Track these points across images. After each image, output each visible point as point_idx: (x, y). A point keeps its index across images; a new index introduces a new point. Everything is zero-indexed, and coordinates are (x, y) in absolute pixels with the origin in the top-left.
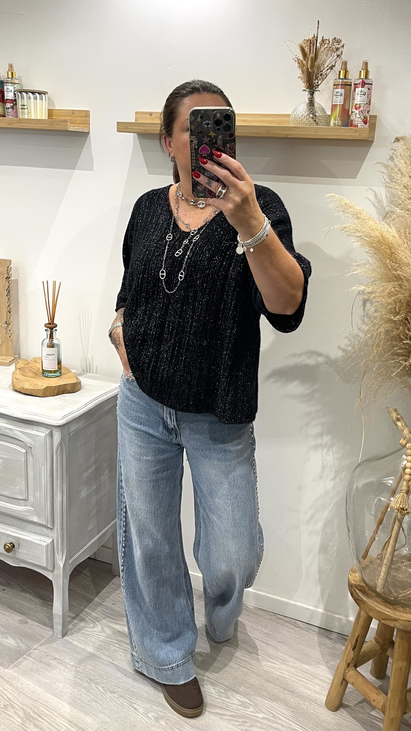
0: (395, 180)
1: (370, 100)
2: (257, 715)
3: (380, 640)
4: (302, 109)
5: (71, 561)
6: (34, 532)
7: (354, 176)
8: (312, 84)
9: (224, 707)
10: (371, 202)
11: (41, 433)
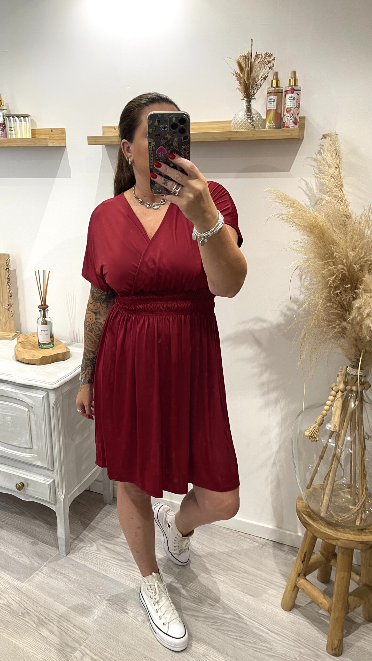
0: (323, 172)
1: (299, 104)
2: (225, 616)
3: (325, 553)
4: (242, 115)
5: (69, 496)
6: (39, 474)
7: (287, 169)
8: (249, 93)
9: (198, 610)
10: (303, 190)
11: (39, 395)
